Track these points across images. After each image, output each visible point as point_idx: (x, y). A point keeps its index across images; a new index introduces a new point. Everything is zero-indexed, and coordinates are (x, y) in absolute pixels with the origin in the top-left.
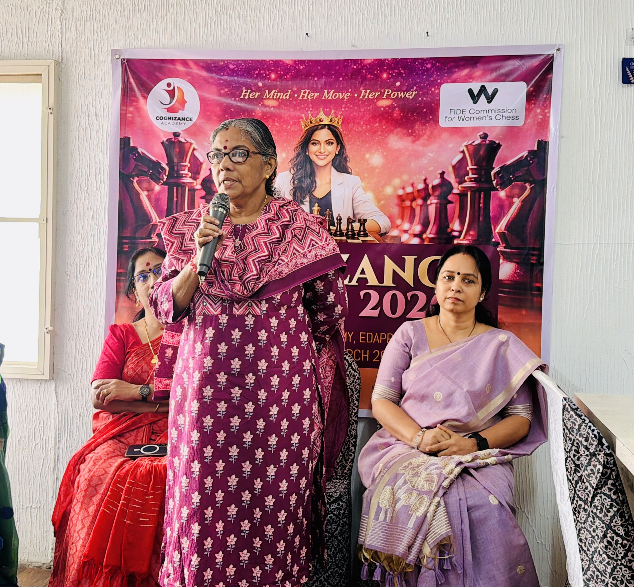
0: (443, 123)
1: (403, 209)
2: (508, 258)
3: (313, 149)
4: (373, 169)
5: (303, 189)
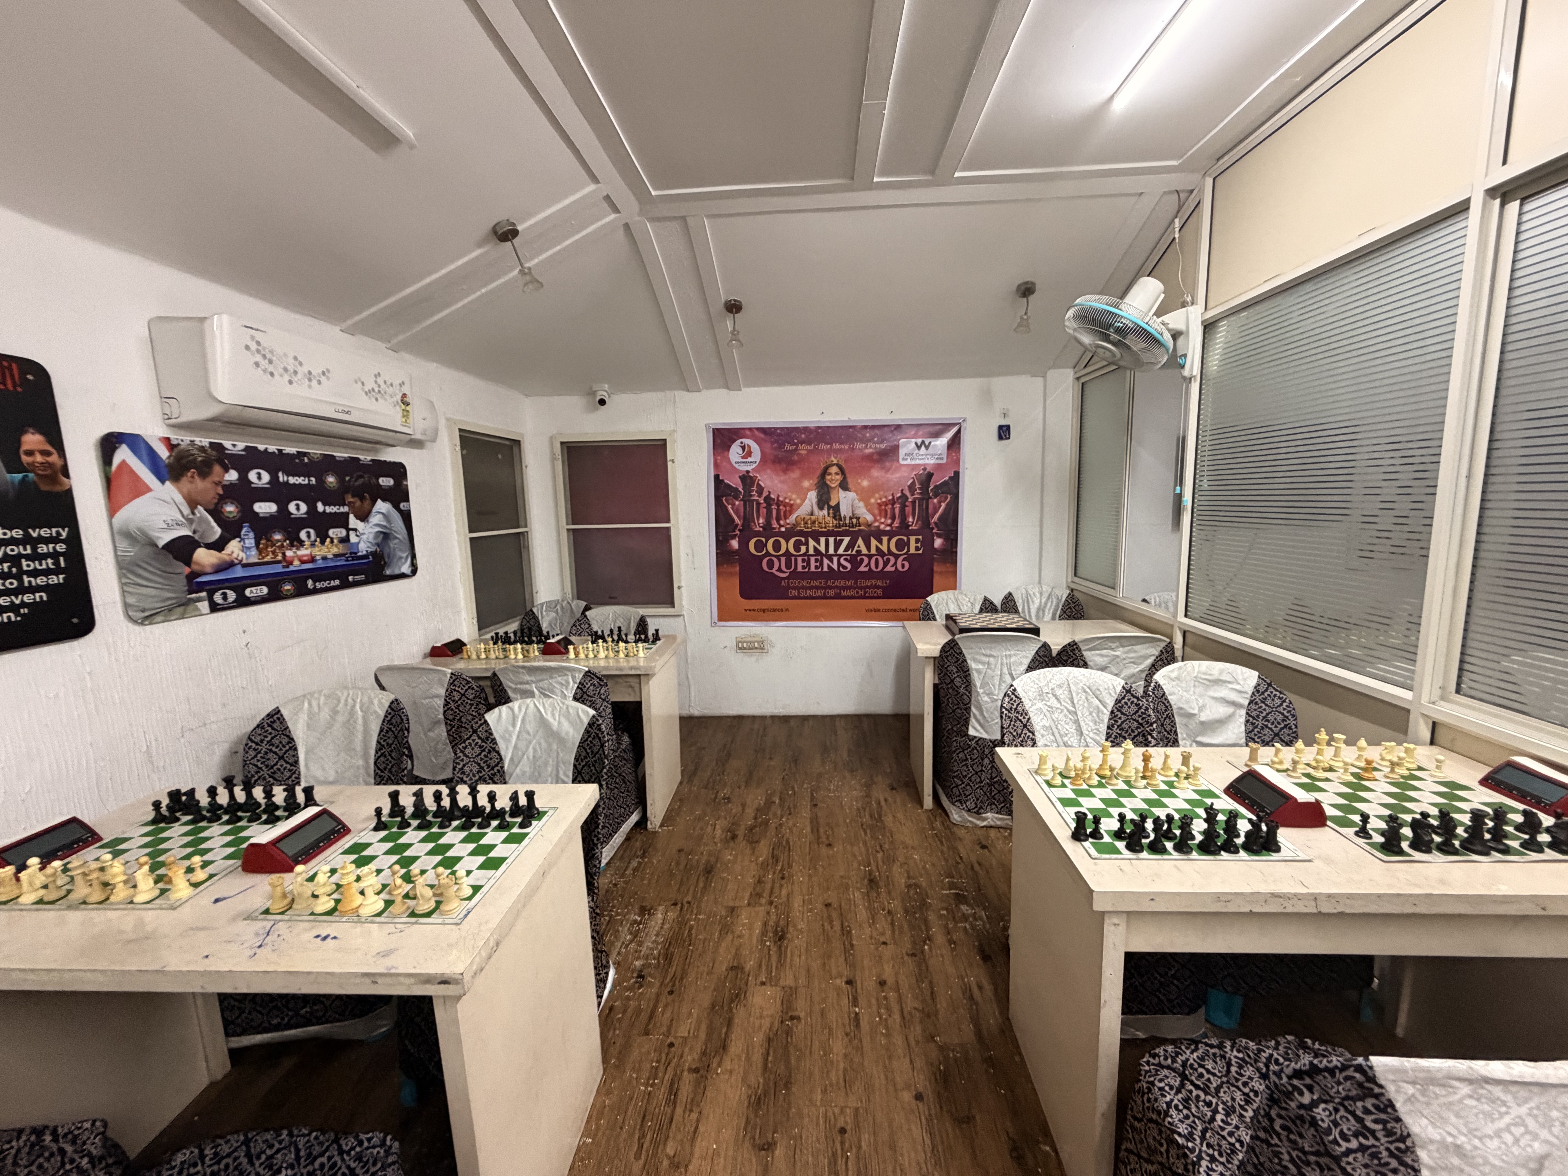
0: (902, 462)
1: (880, 510)
2: (939, 536)
3: (828, 477)
4: (863, 488)
5: (823, 501)
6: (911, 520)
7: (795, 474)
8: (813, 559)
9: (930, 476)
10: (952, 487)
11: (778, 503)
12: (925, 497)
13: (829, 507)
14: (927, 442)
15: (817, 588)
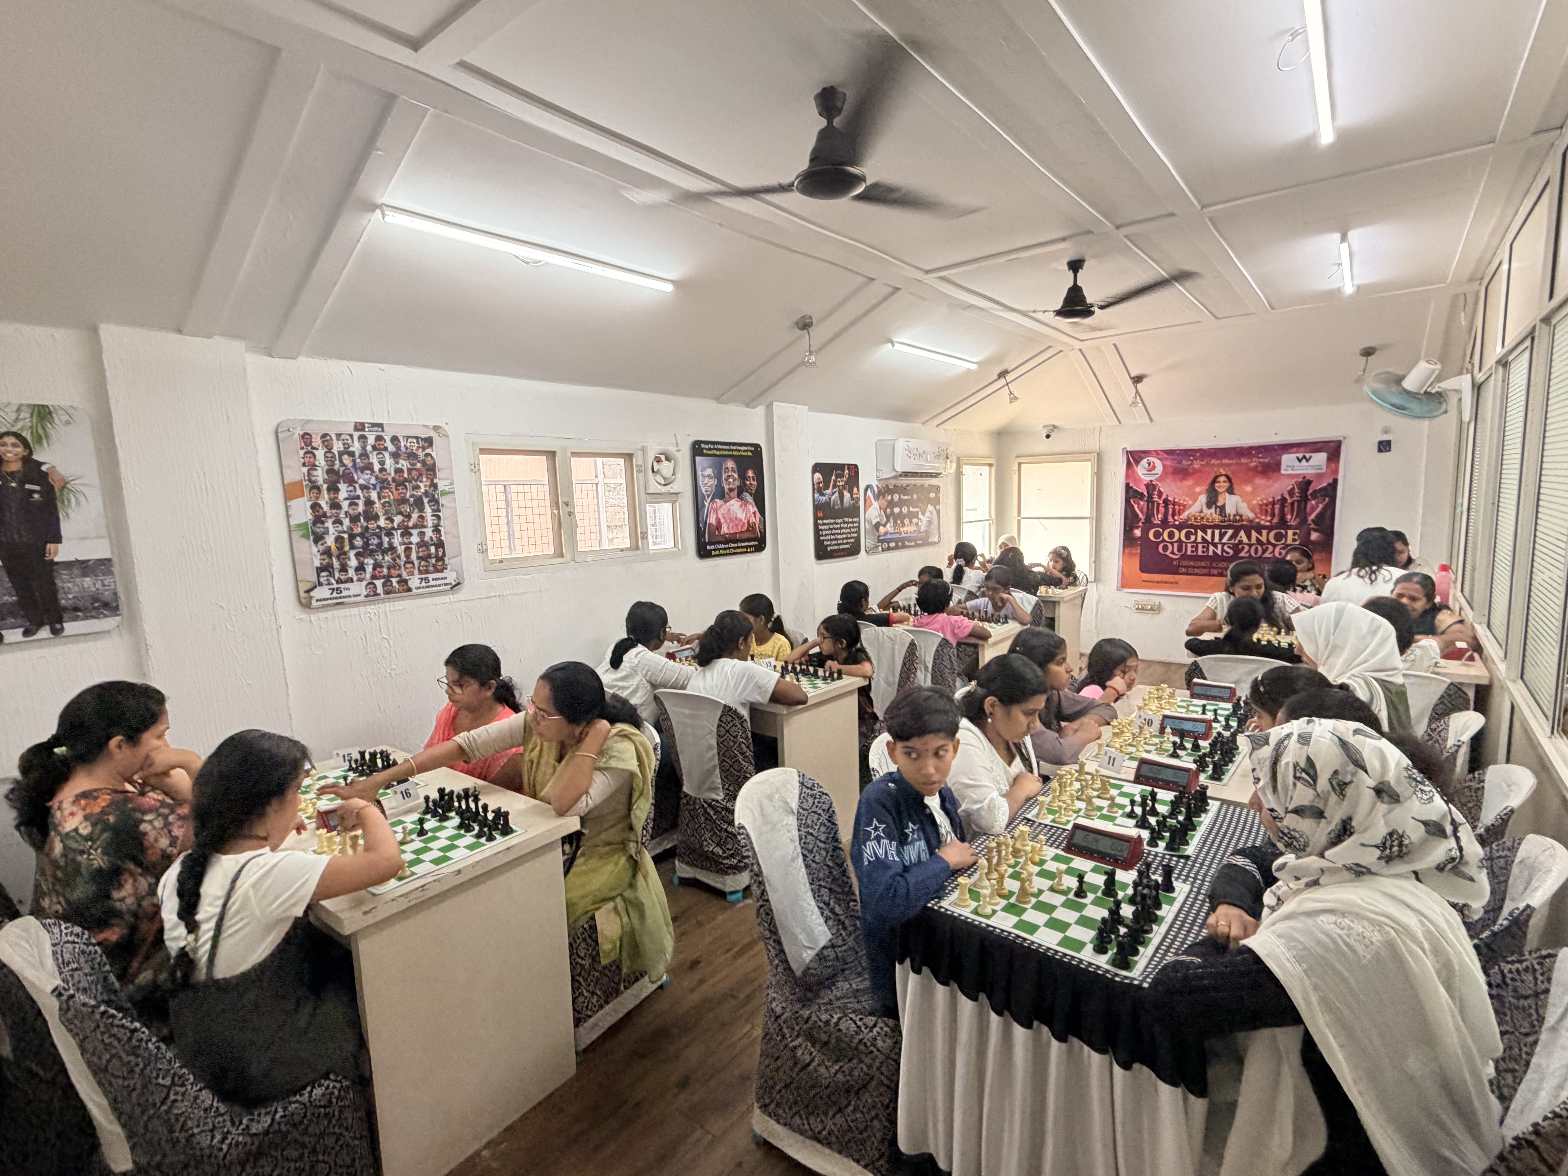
0: (1283, 472)
2: (1316, 530)
3: (1217, 485)
5: (1212, 502)
6: (1289, 517)
7: (1190, 482)
8: (1200, 546)
9: (1309, 483)
10: (1330, 492)
11: (1174, 504)
12: (1304, 499)
13: (1217, 507)
14: (1308, 456)
15: (1204, 567)
